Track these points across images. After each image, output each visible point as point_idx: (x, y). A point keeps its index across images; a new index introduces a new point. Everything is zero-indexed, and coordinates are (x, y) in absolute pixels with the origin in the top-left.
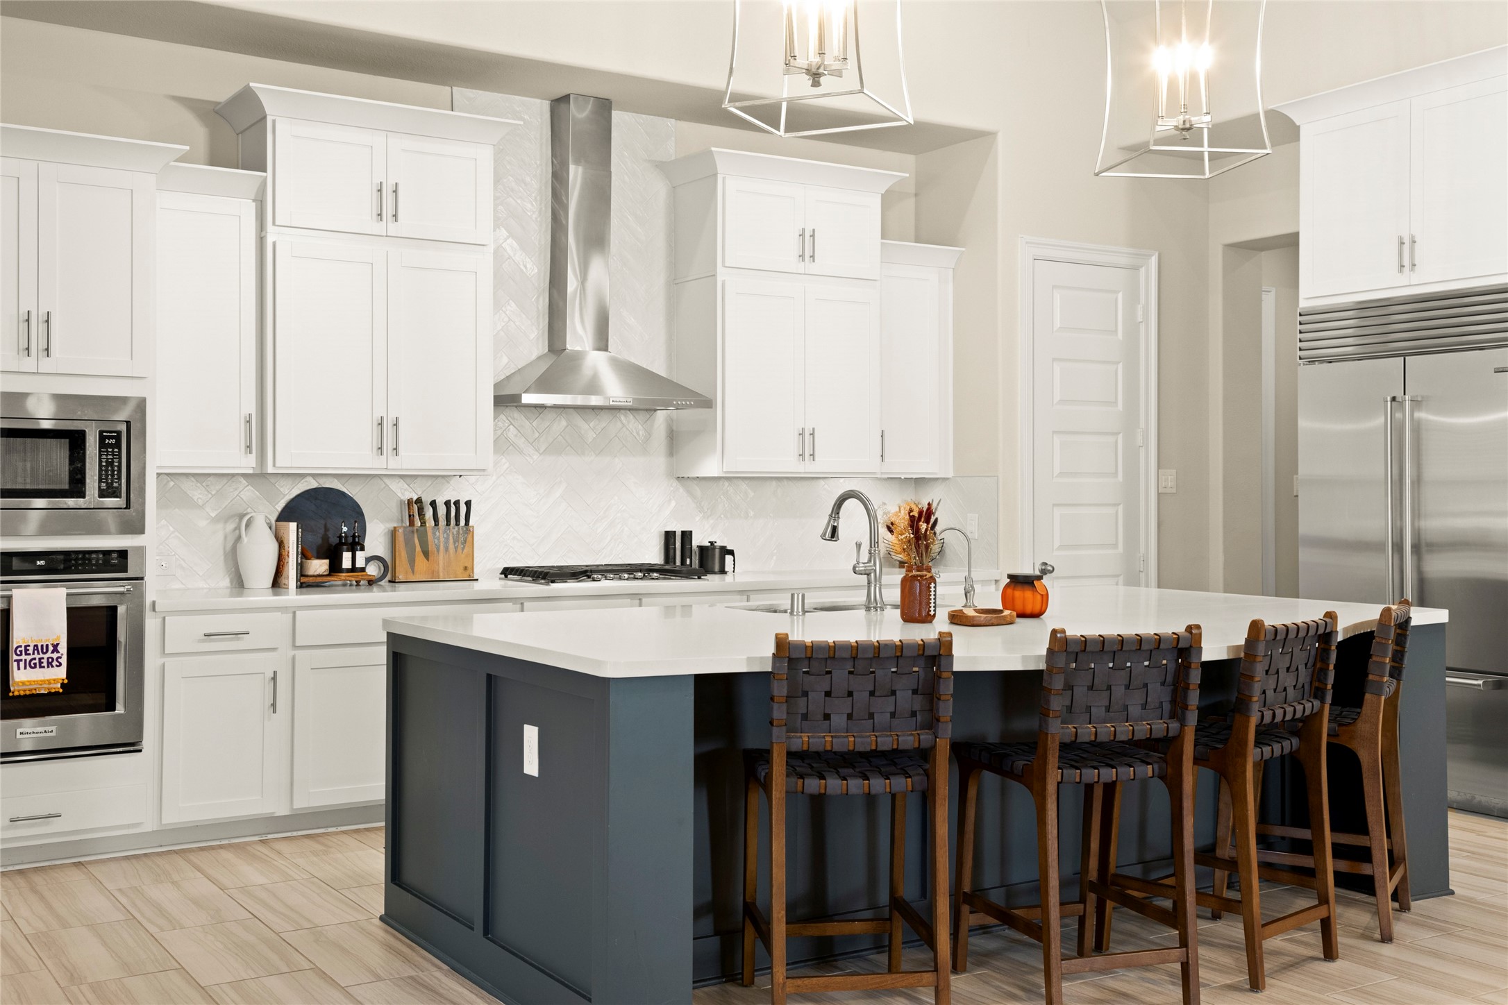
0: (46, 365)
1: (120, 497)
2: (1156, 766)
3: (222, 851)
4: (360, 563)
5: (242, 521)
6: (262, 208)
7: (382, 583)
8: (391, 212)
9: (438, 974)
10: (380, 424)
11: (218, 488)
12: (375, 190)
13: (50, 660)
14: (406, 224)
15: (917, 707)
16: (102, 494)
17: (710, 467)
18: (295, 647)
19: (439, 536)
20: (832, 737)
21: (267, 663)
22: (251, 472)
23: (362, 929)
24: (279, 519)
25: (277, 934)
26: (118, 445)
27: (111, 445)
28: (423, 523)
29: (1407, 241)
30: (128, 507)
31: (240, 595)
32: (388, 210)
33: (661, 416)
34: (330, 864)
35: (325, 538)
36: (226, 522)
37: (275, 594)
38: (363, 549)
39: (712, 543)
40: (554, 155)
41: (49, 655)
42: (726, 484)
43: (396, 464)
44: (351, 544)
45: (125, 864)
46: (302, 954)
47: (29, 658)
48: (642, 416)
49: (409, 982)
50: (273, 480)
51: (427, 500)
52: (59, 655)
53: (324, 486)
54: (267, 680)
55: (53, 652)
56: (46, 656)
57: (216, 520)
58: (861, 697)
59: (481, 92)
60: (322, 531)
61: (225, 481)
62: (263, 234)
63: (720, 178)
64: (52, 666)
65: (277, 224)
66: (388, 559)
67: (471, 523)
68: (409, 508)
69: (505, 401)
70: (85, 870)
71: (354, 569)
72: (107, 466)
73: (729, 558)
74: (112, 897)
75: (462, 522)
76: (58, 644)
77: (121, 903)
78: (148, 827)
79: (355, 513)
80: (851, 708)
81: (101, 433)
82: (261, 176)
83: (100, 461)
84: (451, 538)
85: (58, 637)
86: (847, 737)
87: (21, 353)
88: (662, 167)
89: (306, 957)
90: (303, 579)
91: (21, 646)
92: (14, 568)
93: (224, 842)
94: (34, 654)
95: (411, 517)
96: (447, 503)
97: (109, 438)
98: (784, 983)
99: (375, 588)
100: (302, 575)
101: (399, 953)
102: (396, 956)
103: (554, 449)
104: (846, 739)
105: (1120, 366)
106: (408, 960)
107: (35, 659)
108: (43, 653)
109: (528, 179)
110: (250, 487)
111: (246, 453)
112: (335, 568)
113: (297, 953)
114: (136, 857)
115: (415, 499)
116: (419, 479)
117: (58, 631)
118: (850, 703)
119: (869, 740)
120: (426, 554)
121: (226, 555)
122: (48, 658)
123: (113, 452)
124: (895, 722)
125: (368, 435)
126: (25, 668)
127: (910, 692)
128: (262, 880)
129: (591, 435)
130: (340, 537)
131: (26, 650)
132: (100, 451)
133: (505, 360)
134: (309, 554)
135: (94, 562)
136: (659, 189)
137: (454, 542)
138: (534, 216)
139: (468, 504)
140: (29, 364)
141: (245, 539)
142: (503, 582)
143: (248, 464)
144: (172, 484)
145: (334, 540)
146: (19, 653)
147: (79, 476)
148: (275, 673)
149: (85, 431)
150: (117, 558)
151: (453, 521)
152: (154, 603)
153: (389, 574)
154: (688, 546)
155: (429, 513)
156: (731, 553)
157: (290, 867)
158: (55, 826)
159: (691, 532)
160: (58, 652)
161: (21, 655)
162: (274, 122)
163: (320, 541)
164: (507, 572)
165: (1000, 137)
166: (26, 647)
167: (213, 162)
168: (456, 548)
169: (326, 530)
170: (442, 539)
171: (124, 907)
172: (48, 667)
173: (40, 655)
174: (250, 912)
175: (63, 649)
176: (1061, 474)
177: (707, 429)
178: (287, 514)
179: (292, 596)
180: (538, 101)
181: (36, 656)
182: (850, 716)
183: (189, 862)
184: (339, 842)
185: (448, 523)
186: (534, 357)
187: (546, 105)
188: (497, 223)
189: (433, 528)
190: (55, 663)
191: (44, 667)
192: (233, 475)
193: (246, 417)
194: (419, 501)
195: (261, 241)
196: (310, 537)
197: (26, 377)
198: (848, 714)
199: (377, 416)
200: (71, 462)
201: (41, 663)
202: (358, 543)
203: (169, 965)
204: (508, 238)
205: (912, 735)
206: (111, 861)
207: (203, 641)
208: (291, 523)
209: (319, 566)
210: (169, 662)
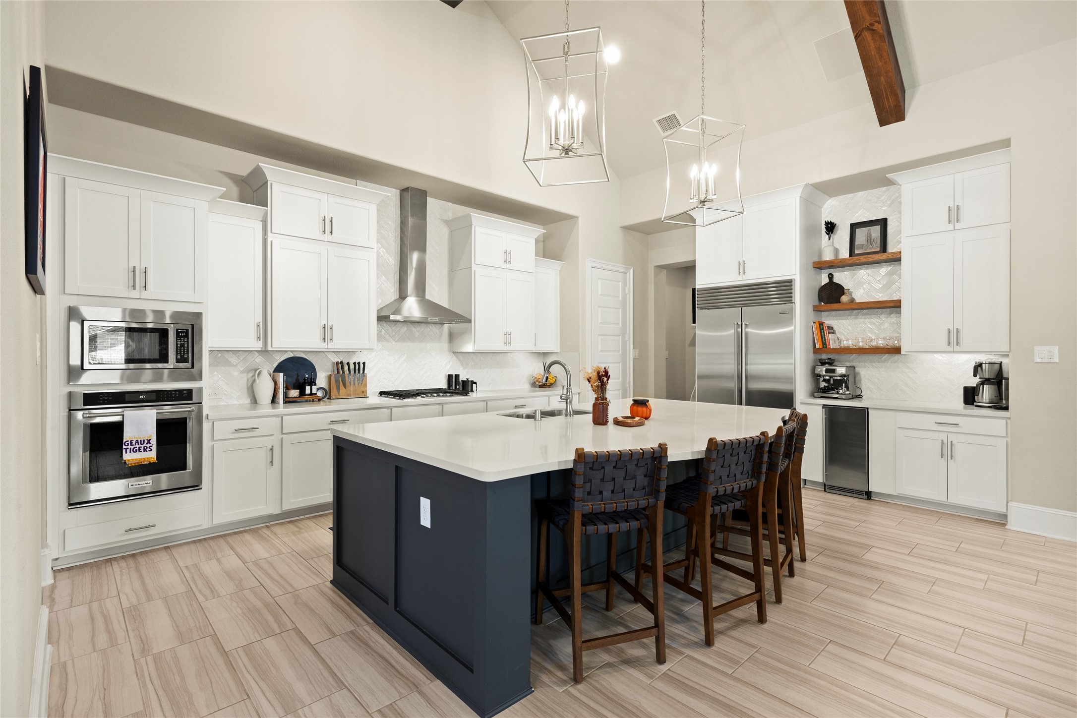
0: (145, 294)
1: (188, 363)
2: (743, 501)
3: (245, 534)
4: (314, 391)
5: (256, 372)
6: (265, 225)
7: (324, 399)
8: (329, 230)
9: (367, 628)
10: (324, 328)
11: (244, 357)
12: (321, 220)
13: (145, 448)
14: (336, 237)
15: (646, 484)
16: (178, 361)
17: (469, 348)
18: (282, 433)
19: (350, 378)
20: (604, 504)
21: (268, 442)
22: (260, 350)
23: (321, 590)
24: (274, 372)
25: (273, 598)
26: (187, 336)
27: (182, 337)
28: (344, 372)
29: (742, 263)
30: (193, 367)
31: (255, 409)
32: (328, 230)
33: (446, 326)
34: (301, 541)
35: (297, 380)
36: (248, 373)
37: (274, 408)
38: (315, 385)
39: (467, 379)
40: (401, 213)
41: (145, 445)
42: (472, 355)
43: (331, 346)
44: (310, 382)
45: (193, 547)
46: (287, 615)
47: (132, 447)
48: (438, 326)
49: (351, 636)
50: (272, 353)
51: (345, 362)
52: (151, 445)
53: (297, 356)
54: (268, 450)
55: (147, 444)
56: (143, 446)
57: (243, 372)
58: (619, 480)
59: (369, 183)
60: (296, 376)
61: (247, 353)
62: (266, 237)
63: (473, 226)
64: (147, 451)
65: (273, 232)
66: (327, 389)
67: (365, 372)
68: (337, 366)
69: (382, 319)
70: (170, 552)
71: (311, 394)
72: (181, 347)
73: (474, 385)
74: (181, 573)
75: (361, 372)
76: (150, 440)
77: (185, 578)
78: (205, 526)
79: (311, 368)
80: (613, 487)
81: (177, 330)
82: (265, 209)
83: (177, 345)
84: (356, 379)
85: (151, 436)
86: (612, 503)
87: (130, 288)
88: (447, 222)
89: (290, 619)
90: (287, 400)
91: (128, 441)
92: (126, 400)
93: (247, 528)
94: (135, 445)
95: (338, 370)
96: (355, 363)
97: (182, 333)
98: (581, 646)
99: (321, 402)
100: (286, 397)
101: (343, 611)
102: (342, 613)
103: (402, 339)
104: (612, 505)
105: (620, 310)
106: (349, 617)
107: (136, 447)
108: (141, 444)
109: (390, 223)
110: (260, 356)
111: (257, 341)
112: (302, 393)
113: (284, 614)
114: (200, 541)
115: (339, 361)
116: (341, 353)
117: (151, 432)
118: (613, 484)
119: (624, 504)
120: (345, 386)
121: (248, 388)
122: (144, 447)
123: (184, 340)
124: (635, 492)
125: (318, 333)
126: (130, 452)
127: (643, 476)
128: (265, 555)
129: (417, 334)
130: (305, 379)
131: (131, 443)
132: (177, 339)
133: (380, 301)
134: (290, 388)
135: (173, 396)
136: (445, 231)
137: (358, 381)
138: (393, 239)
139: (364, 363)
140: (135, 294)
141: (257, 381)
142: (380, 397)
143: (259, 345)
144: (220, 355)
145: (302, 381)
146: (127, 445)
147: (165, 352)
148: (272, 447)
149: (168, 329)
150: (186, 394)
151: (357, 371)
152: (208, 415)
153: (328, 395)
154: (458, 381)
155: (346, 368)
156: (476, 383)
157: (282, 545)
158: (152, 531)
159: (459, 375)
160: (150, 443)
161: (128, 445)
162: (271, 184)
163: (295, 381)
164: (381, 393)
165: (580, 218)
166: (131, 441)
167: (241, 201)
168: (358, 383)
169: (298, 376)
170: (352, 379)
171: (187, 581)
172: (144, 451)
173: (141, 445)
174: (258, 581)
175: (154, 442)
176: (601, 351)
177: (468, 332)
178: (278, 369)
179: (281, 408)
180: (395, 190)
181: (137, 446)
182: (613, 492)
183: (228, 543)
184: (306, 525)
185: (355, 372)
186: (393, 300)
187: (398, 192)
188: (378, 241)
189: (348, 375)
190: (148, 449)
191: (141, 452)
192: (251, 351)
193: (257, 324)
194: (341, 362)
195: (265, 241)
196: (290, 379)
197: (134, 300)
198: (612, 491)
199: (323, 324)
200: (160, 344)
201: (139, 449)
202: (313, 382)
203: (208, 631)
204: (381, 248)
205: (644, 499)
206: (185, 544)
207: (234, 433)
208: (280, 374)
209: (294, 393)
210: (216, 444)
